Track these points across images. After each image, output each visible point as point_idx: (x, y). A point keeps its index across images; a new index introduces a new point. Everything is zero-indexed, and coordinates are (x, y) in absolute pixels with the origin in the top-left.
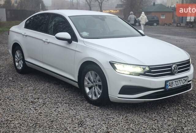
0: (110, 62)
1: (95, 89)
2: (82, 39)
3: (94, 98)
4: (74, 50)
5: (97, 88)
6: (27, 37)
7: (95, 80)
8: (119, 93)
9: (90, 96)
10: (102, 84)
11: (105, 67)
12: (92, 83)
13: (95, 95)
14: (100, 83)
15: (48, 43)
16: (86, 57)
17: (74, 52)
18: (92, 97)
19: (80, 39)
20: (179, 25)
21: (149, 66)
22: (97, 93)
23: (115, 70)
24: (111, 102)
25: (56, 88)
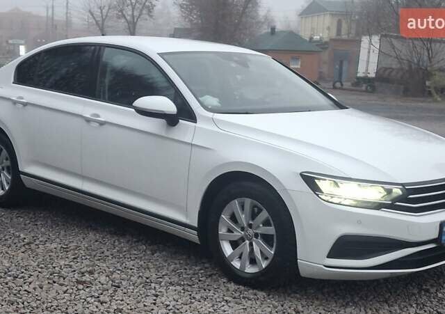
0: (301, 174)
1: (251, 244)
2: (210, 115)
3: (250, 270)
4: (188, 144)
5: (258, 244)
6: (28, 107)
7: (251, 222)
8: (329, 256)
9: (236, 264)
10: (276, 231)
11: (287, 188)
12: (243, 229)
13: (253, 261)
14: (271, 230)
15: (102, 124)
16: (227, 161)
17: (189, 147)
18: (243, 266)
19: (204, 114)
20: (338, 85)
21: (403, 185)
22: (259, 256)
23: (317, 195)
24: (302, 277)
25: (123, 244)
